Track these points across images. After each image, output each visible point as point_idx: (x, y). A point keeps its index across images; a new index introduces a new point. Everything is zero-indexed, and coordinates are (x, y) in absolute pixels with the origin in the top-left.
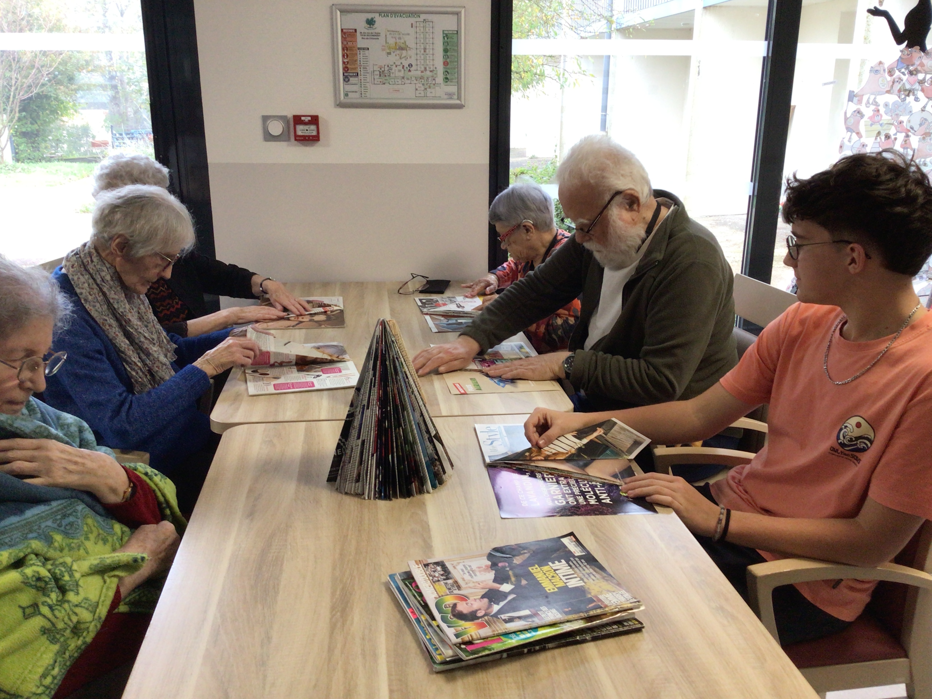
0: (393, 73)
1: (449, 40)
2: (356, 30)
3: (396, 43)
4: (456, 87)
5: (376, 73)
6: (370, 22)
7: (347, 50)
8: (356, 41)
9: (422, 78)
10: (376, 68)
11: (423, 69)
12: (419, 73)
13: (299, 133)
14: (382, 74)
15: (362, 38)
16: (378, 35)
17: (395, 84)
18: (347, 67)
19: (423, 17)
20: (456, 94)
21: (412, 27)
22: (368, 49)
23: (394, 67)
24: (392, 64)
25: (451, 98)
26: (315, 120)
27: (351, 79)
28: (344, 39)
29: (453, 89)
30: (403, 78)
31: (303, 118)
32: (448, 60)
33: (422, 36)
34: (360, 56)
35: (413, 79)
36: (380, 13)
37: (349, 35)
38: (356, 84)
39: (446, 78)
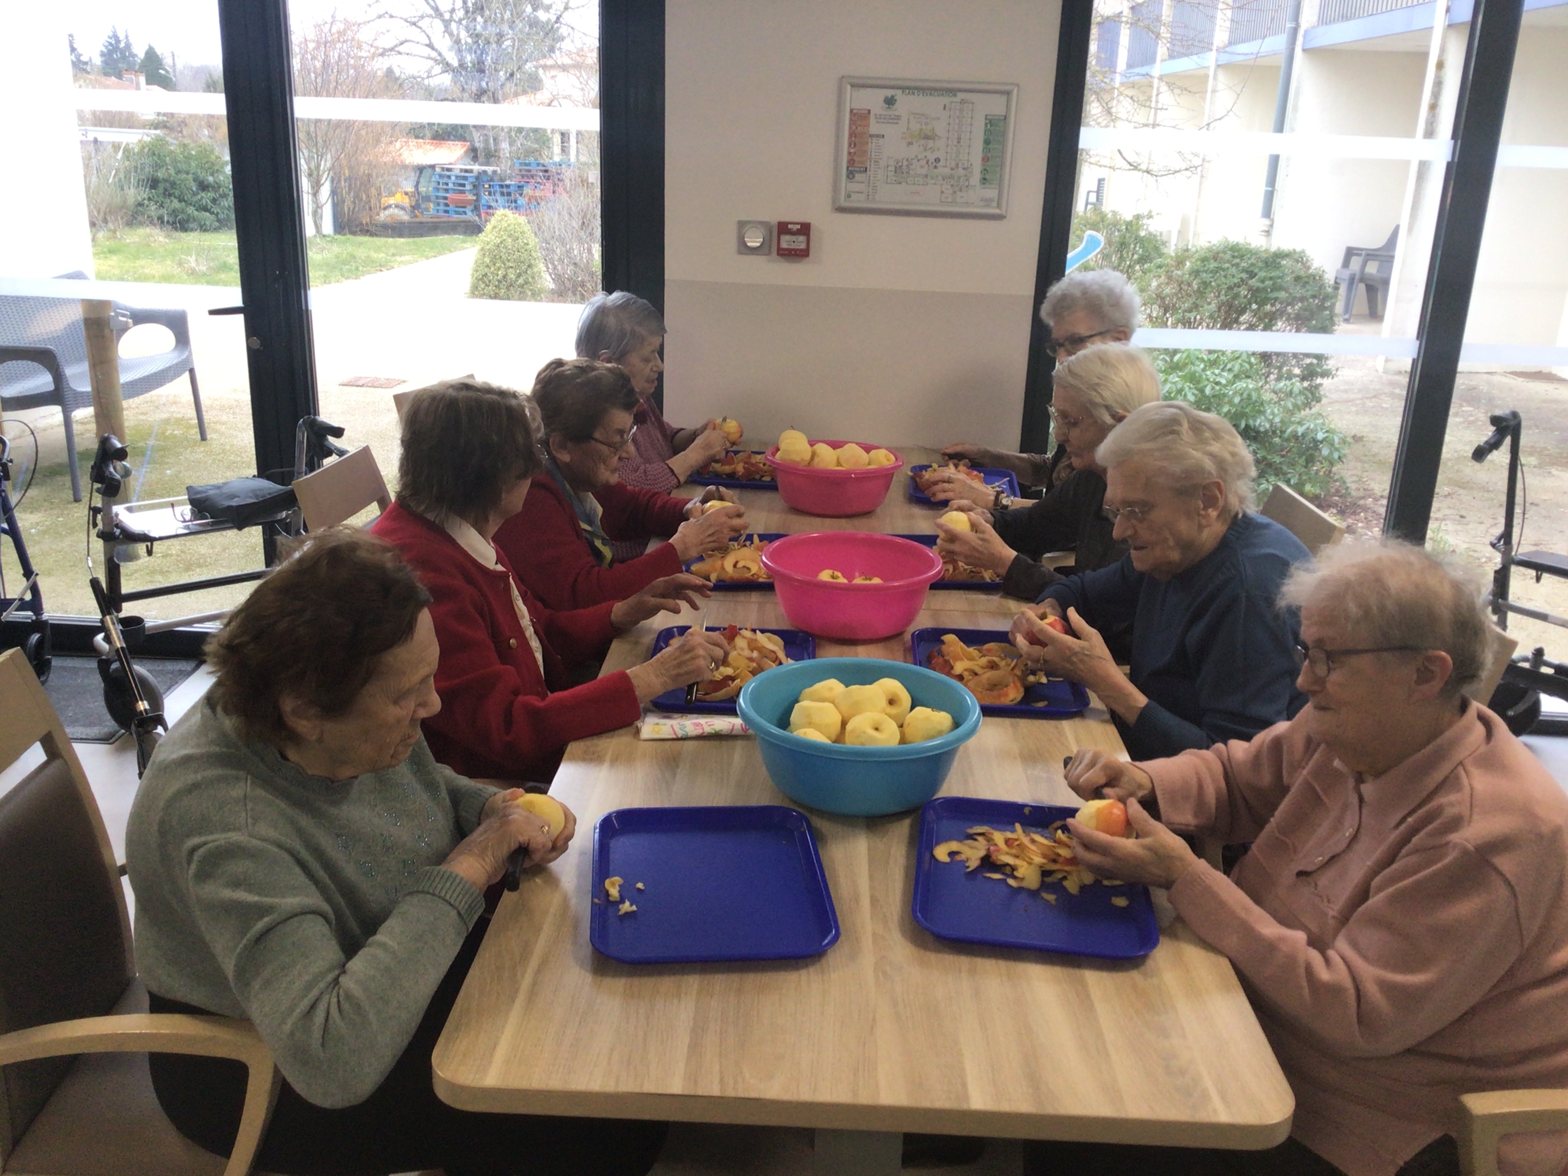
0: (913, 170)
1: (992, 128)
2: (869, 111)
3: (921, 130)
4: (997, 191)
5: (890, 168)
6: (890, 102)
7: (855, 137)
8: (868, 126)
9: (951, 177)
10: (892, 162)
11: (953, 165)
12: (947, 171)
13: (784, 245)
14: (898, 169)
15: (877, 122)
16: (898, 117)
17: (914, 184)
18: (854, 161)
19: (961, 96)
20: (996, 200)
21: (945, 108)
22: (883, 136)
23: (915, 162)
24: (913, 156)
25: (988, 206)
26: (805, 229)
27: (857, 175)
28: (852, 122)
29: (991, 193)
30: (926, 176)
31: (790, 226)
32: (989, 155)
33: (957, 121)
34: (872, 145)
35: (940, 178)
36: (903, 88)
37: (860, 118)
38: (862, 182)
39: (985, 179)
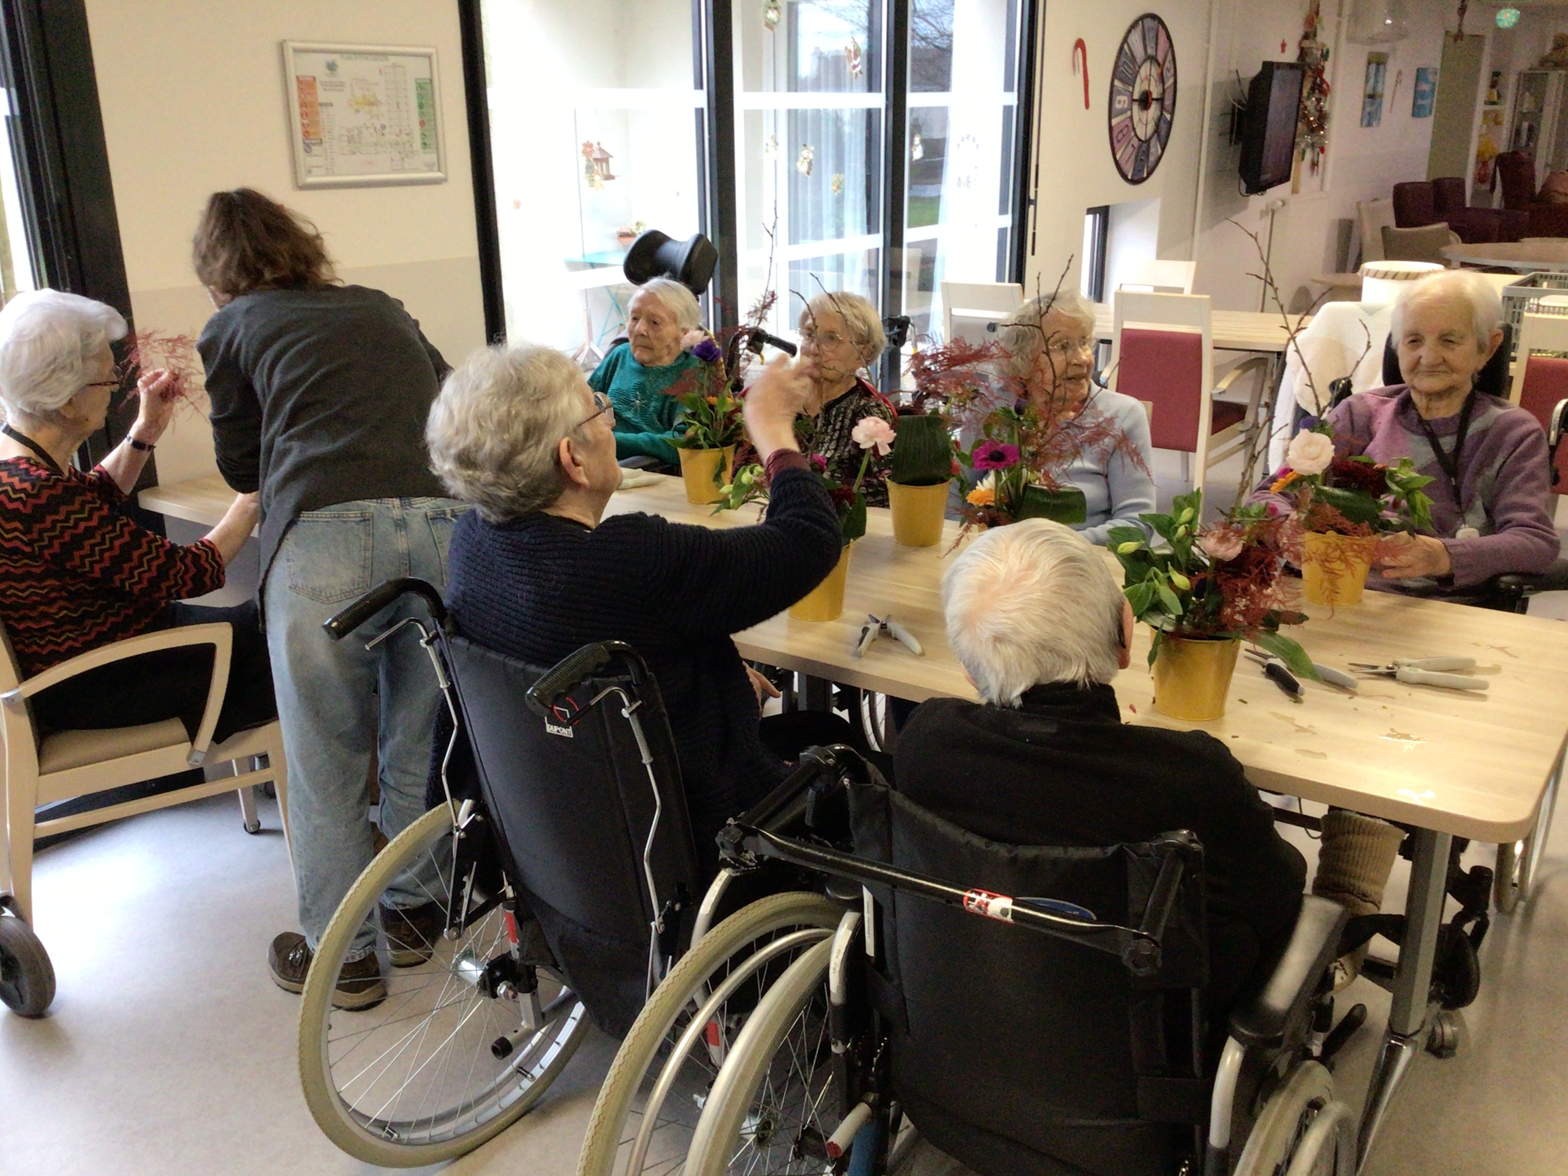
0: (364, 138)
1: (423, 92)
2: (314, 78)
3: (364, 96)
4: (436, 155)
5: (343, 138)
6: (332, 67)
7: (306, 107)
8: (316, 93)
9: (397, 144)
10: (344, 132)
11: (397, 131)
12: (393, 137)
14: (351, 140)
15: (324, 89)
17: (367, 153)
18: (309, 133)
19: (393, 59)
20: (437, 163)
21: (380, 72)
22: (332, 105)
23: (364, 130)
24: (362, 125)
25: (432, 171)
27: (313, 148)
28: (301, 90)
29: (431, 157)
30: (376, 144)
32: (424, 119)
33: (393, 86)
34: (323, 114)
35: (388, 145)
36: (343, 54)
37: (307, 85)
38: (320, 156)
39: (425, 144)
